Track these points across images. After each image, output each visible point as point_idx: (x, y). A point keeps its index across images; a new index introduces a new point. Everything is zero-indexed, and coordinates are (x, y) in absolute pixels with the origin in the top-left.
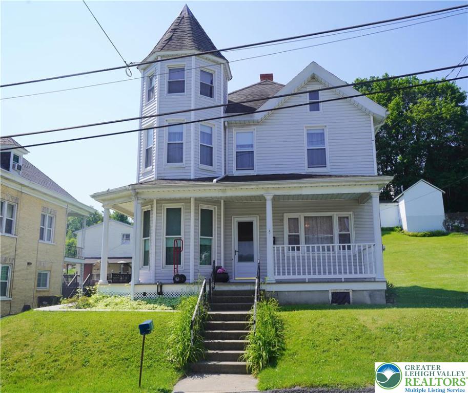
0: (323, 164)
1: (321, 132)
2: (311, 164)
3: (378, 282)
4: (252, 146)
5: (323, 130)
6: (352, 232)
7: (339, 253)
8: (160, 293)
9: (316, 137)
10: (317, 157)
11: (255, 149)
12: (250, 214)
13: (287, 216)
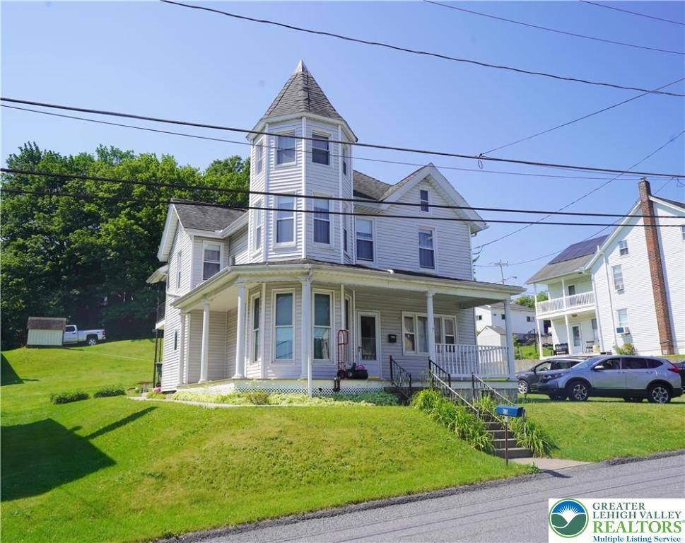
0: (432, 266)
1: (429, 233)
2: (423, 264)
3: (512, 381)
4: (370, 235)
5: (431, 231)
6: (456, 336)
7: (446, 355)
8: (337, 389)
9: (426, 237)
10: (427, 258)
11: (375, 240)
12: (372, 309)
13: (404, 314)
